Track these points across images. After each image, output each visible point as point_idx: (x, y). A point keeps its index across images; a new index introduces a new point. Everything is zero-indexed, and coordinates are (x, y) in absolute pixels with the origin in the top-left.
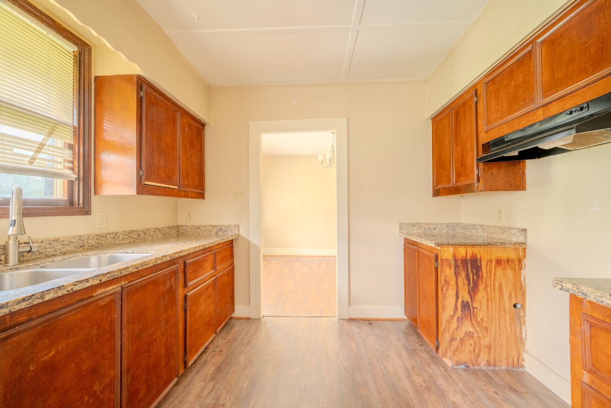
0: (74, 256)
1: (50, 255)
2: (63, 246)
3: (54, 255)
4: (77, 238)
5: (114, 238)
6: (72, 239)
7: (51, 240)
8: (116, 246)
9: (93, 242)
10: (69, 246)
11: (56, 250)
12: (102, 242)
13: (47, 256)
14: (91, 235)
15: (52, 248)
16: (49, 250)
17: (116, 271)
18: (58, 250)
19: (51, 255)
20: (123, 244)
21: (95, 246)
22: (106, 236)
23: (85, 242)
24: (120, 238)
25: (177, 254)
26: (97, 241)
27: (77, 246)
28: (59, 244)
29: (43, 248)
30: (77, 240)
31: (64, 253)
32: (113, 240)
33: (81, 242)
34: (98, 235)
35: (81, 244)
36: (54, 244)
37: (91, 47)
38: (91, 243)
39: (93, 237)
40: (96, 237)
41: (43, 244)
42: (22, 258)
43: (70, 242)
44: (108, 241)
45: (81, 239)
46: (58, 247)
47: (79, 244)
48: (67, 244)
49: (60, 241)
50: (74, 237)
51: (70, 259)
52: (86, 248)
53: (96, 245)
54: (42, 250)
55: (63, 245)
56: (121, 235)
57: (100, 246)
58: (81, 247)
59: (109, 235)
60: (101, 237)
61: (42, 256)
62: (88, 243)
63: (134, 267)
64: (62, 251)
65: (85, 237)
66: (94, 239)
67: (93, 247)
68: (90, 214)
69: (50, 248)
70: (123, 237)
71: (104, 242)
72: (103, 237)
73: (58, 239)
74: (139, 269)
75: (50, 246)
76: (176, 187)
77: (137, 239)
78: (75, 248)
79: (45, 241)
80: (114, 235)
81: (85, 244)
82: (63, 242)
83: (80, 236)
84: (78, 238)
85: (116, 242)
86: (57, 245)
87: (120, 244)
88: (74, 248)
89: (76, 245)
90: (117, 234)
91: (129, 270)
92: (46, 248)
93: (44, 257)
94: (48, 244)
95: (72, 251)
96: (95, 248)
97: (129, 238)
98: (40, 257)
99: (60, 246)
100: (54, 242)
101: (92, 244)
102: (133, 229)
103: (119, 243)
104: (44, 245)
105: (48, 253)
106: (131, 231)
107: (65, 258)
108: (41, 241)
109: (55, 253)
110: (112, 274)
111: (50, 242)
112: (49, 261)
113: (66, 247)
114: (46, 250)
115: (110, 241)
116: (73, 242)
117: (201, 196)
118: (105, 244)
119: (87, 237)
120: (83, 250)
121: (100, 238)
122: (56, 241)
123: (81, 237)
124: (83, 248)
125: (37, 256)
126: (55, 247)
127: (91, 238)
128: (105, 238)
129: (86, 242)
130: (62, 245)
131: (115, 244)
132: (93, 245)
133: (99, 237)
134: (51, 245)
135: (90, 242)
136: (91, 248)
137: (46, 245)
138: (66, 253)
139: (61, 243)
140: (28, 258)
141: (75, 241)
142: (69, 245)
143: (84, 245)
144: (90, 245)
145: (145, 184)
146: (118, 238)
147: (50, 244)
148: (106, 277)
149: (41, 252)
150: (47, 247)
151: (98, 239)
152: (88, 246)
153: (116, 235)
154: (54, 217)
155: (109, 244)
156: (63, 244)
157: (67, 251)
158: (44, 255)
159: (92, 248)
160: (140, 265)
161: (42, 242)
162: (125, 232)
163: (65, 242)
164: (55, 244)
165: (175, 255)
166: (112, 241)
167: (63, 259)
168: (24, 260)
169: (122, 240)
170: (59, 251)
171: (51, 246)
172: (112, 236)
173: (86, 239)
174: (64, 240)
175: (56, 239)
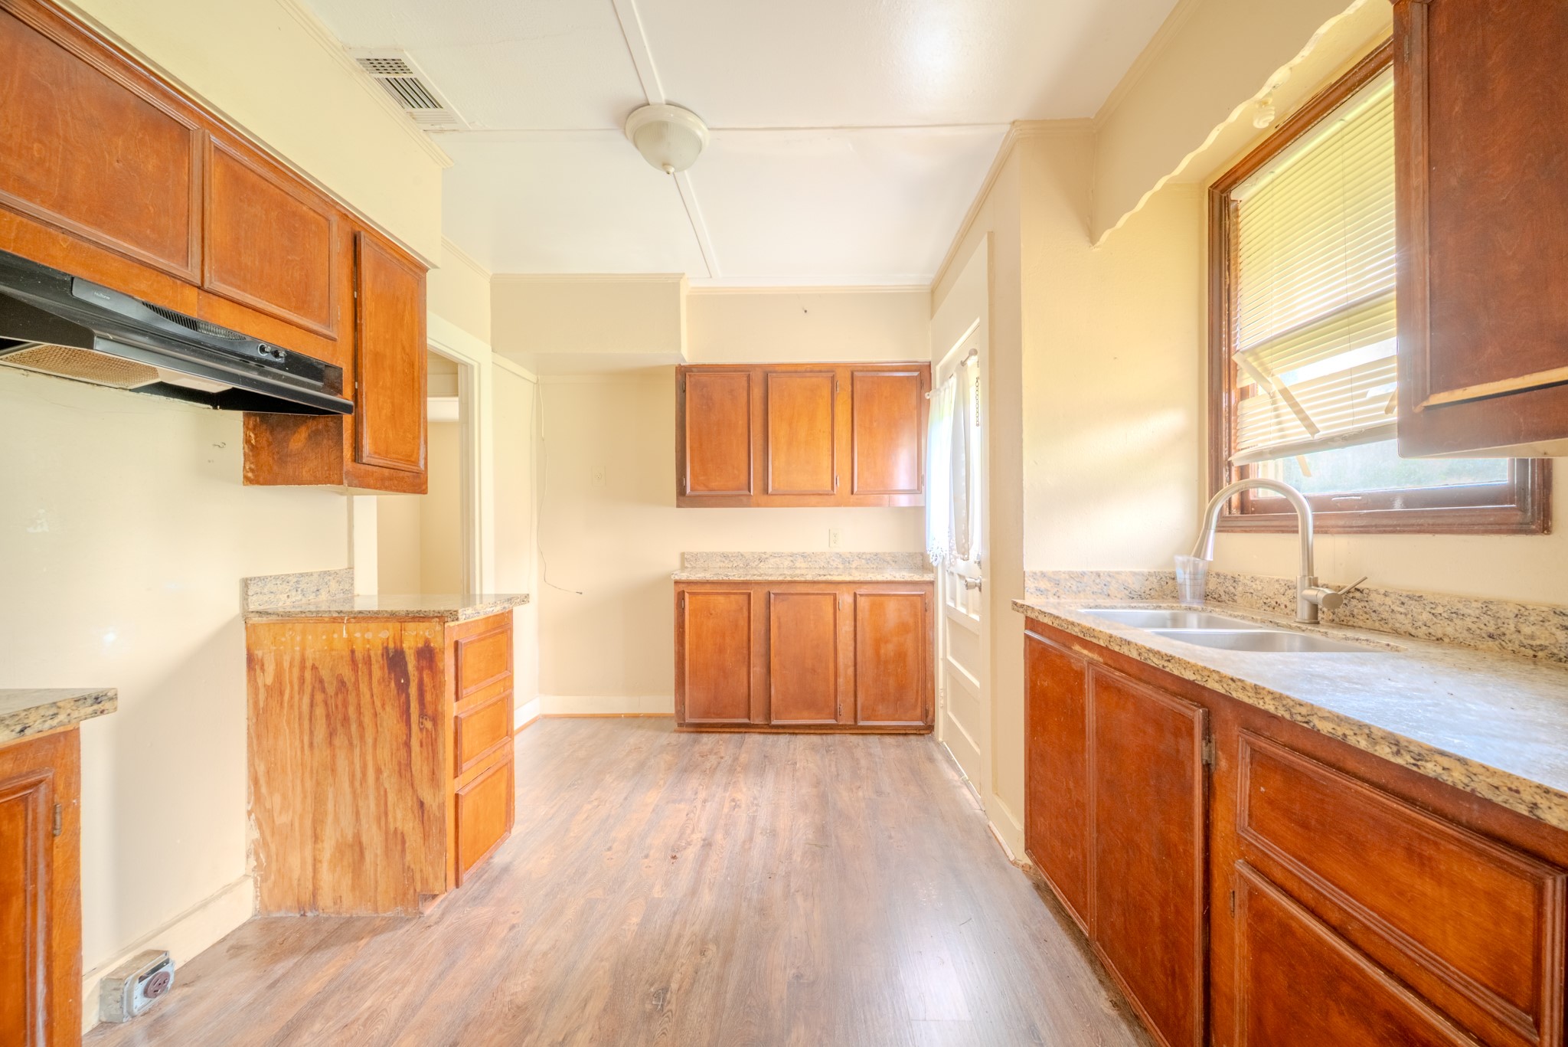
1: (1402, 633)
2: (1435, 619)
3: (1411, 635)
4: (1475, 605)
6: (1460, 606)
7: (1405, 594)
9: (1544, 635)
10: (1450, 623)
11: (1416, 624)
13: (1396, 633)
14: (1530, 607)
15: (1406, 615)
16: (1402, 618)
18: (1420, 624)
19: (1405, 632)
21: (1553, 655)
23: (1505, 625)
26: (1560, 635)
27: (1478, 631)
28: (1424, 609)
29: (1388, 608)
30: (1477, 612)
31: (1438, 640)
33: (1492, 622)
35: (1491, 629)
36: (1412, 607)
38: (1532, 637)
39: (1543, 615)
40: (1556, 620)
41: (1388, 601)
42: (1352, 618)
43: (1453, 611)
45: (1489, 613)
46: (1420, 617)
47: (1482, 626)
48: (1445, 615)
49: (1425, 602)
50: (1466, 601)
52: (1510, 647)
53: (1556, 651)
54: (1385, 613)
55: (1433, 614)
58: (1491, 636)
61: (1386, 628)
62: (1519, 632)
64: (1431, 631)
65: (1505, 607)
66: (1547, 624)
67: (1540, 654)
68: (1546, 528)
69: (1401, 614)
73: (1421, 597)
75: (1402, 610)
78: (1471, 636)
79: (1392, 595)
81: (1507, 632)
82: (1433, 606)
83: (1487, 603)
84: (1480, 605)
86: (1420, 610)
88: (1466, 634)
89: (1474, 627)
92: (1393, 611)
93: (1391, 631)
94: (1398, 602)
95: (1461, 640)
96: (1552, 662)
98: (1381, 629)
99: (1426, 616)
100: (1411, 602)
101: (1538, 642)
104: (1390, 603)
105: (1398, 625)
108: (1382, 591)
109: (1413, 632)
111: (1403, 599)
113: (1441, 622)
114: (1394, 616)
116: (1463, 615)
119: (1516, 612)
120: (1497, 649)
122: (1416, 600)
123: (1491, 606)
124: (1497, 643)
125: (1377, 625)
126: (1415, 615)
127: (1532, 619)
129: (1512, 627)
130: (1431, 616)
132: (1542, 648)
134: (1405, 606)
135: (1527, 630)
136: (1532, 653)
137: (1393, 603)
138: (1441, 639)
139: (1428, 609)
140: (1361, 624)
141: (1469, 611)
142: (1452, 620)
143: (1504, 634)
144: (1526, 642)
147: (1403, 603)
149: (1383, 616)
150: (1396, 609)
152: (1517, 642)
156: (1433, 611)
157: (1444, 635)
158: (1390, 626)
159: (1535, 656)
161: (1385, 595)
163: (1440, 610)
164: (1414, 607)
168: (1355, 624)
170: (1424, 628)
171: (1406, 609)
173: (1512, 615)
174: (1437, 602)
175: (1418, 595)
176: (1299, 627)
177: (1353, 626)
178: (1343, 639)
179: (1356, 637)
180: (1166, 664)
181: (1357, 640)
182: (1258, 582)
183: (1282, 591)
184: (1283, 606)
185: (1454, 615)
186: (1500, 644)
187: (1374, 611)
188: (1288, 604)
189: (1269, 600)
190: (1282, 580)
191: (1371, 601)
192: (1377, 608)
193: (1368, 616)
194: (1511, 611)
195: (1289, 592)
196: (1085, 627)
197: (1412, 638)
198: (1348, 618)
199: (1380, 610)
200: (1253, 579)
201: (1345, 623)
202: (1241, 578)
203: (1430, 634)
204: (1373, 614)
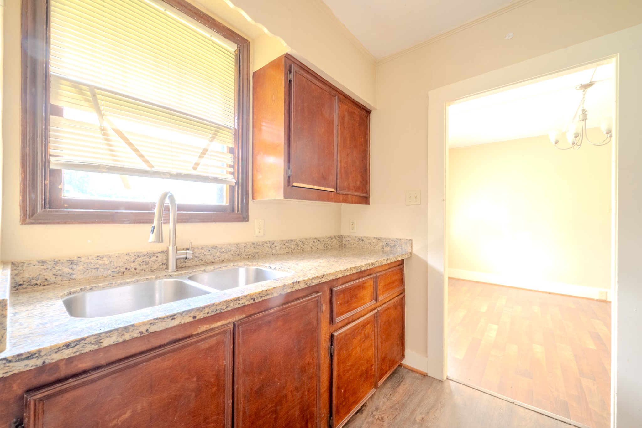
0: (225, 266)
5: (271, 247)
6: (230, 247)
7: (210, 247)
8: (273, 256)
9: (250, 251)
10: (226, 254)
11: (215, 258)
12: (259, 251)
13: (207, 264)
14: (248, 243)
15: (210, 255)
16: (208, 257)
17: (220, 304)
18: (216, 257)
19: (210, 262)
20: (281, 254)
21: (252, 256)
22: (263, 245)
24: (277, 248)
25: (316, 279)
26: (254, 249)
27: (235, 254)
28: (218, 251)
29: (203, 254)
30: (235, 248)
32: (270, 249)
33: (238, 250)
34: (255, 243)
35: (238, 253)
36: (213, 251)
37: (250, 42)
38: (248, 252)
39: (250, 245)
40: (253, 246)
41: (203, 251)
42: (184, 263)
43: (227, 249)
44: (265, 250)
45: (238, 247)
46: (216, 254)
47: (236, 252)
48: (225, 252)
49: (218, 248)
50: (231, 245)
51: (221, 269)
52: (243, 257)
53: (253, 254)
54: (202, 257)
56: (278, 245)
57: (257, 255)
58: (238, 255)
59: (265, 244)
60: (258, 245)
61: (202, 263)
62: (245, 251)
63: (248, 297)
64: (220, 259)
65: (242, 245)
66: (251, 247)
67: (250, 257)
68: (248, 221)
69: (209, 255)
70: (280, 247)
71: (260, 251)
72: (260, 245)
73: (217, 247)
74: (257, 301)
75: (209, 253)
76: (333, 190)
77: (295, 249)
78: (233, 257)
79: (205, 248)
80: (271, 244)
81: (242, 253)
82: (221, 249)
83: (238, 244)
84: (235, 245)
85: (273, 251)
86: (216, 252)
87: (278, 255)
88: (231, 256)
89: (233, 253)
90: (274, 243)
91: (241, 302)
92: (205, 255)
93: (204, 263)
94: (207, 251)
95: (230, 259)
96: (252, 258)
97: (287, 248)
98: (200, 264)
99: (218, 254)
100: (213, 249)
101: (249, 253)
102: (292, 239)
103: (276, 253)
104: (204, 252)
105: (207, 260)
106: (289, 241)
107: (216, 267)
108: (200, 248)
109: (213, 261)
110: (213, 308)
111: (209, 249)
112: (201, 270)
113: (223, 254)
114: (205, 257)
115: (267, 251)
116: (230, 250)
117: (365, 200)
118: (261, 254)
119: (244, 246)
121: (257, 247)
122: (215, 248)
123: (238, 245)
125: (198, 263)
126: (214, 254)
127: (248, 247)
128: (262, 247)
129: (243, 251)
130: (220, 253)
131: (272, 254)
132: (250, 254)
133: (256, 245)
135: (247, 250)
136: (248, 257)
137: (205, 251)
138: (223, 261)
140: (189, 264)
141: (232, 248)
144: (246, 254)
145: (293, 186)
146: (275, 248)
147: (209, 251)
148: (203, 312)
149: (201, 258)
150: (206, 253)
151: (255, 247)
152: (244, 255)
153: (273, 245)
154: (214, 223)
155: (266, 254)
156: (221, 251)
157: (224, 259)
158: (204, 262)
159: (248, 258)
160: (258, 296)
161: (202, 249)
162: (282, 240)
163: (223, 250)
164: (214, 251)
165: (313, 280)
166: (269, 251)
167: (214, 268)
168: (186, 266)
169: (280, 250)
170: (218, 258)
171: (211, 253)
172: (269, 245)
173: (243, 247)
174: (222, 247)
175: (215, 246)
176: (188, 273)
177: (185, 267)
178: (213, 269)
179: (220, 266)
180: (320, 280)
181: (220, 268)
182: (105, 259)
183: (132, 260)
184: (133, 270)
185: (228, 251)
186: (241, 257)
187: (197, 257)
188: (137, 267)
189: (118, 269)
190: (132, 253)
191: (195, 253)
192: (198, 255)
193: (193, 260)
194: (243, 245)
195: (138, 259)
196: (255, 294)
197: (213, 263)
198: (182, 264)
199: (199, 256)
200: (99, 257)
201: (180, 267)
202: (83, 259)
203: (220, 260)
204: (196, 259)
